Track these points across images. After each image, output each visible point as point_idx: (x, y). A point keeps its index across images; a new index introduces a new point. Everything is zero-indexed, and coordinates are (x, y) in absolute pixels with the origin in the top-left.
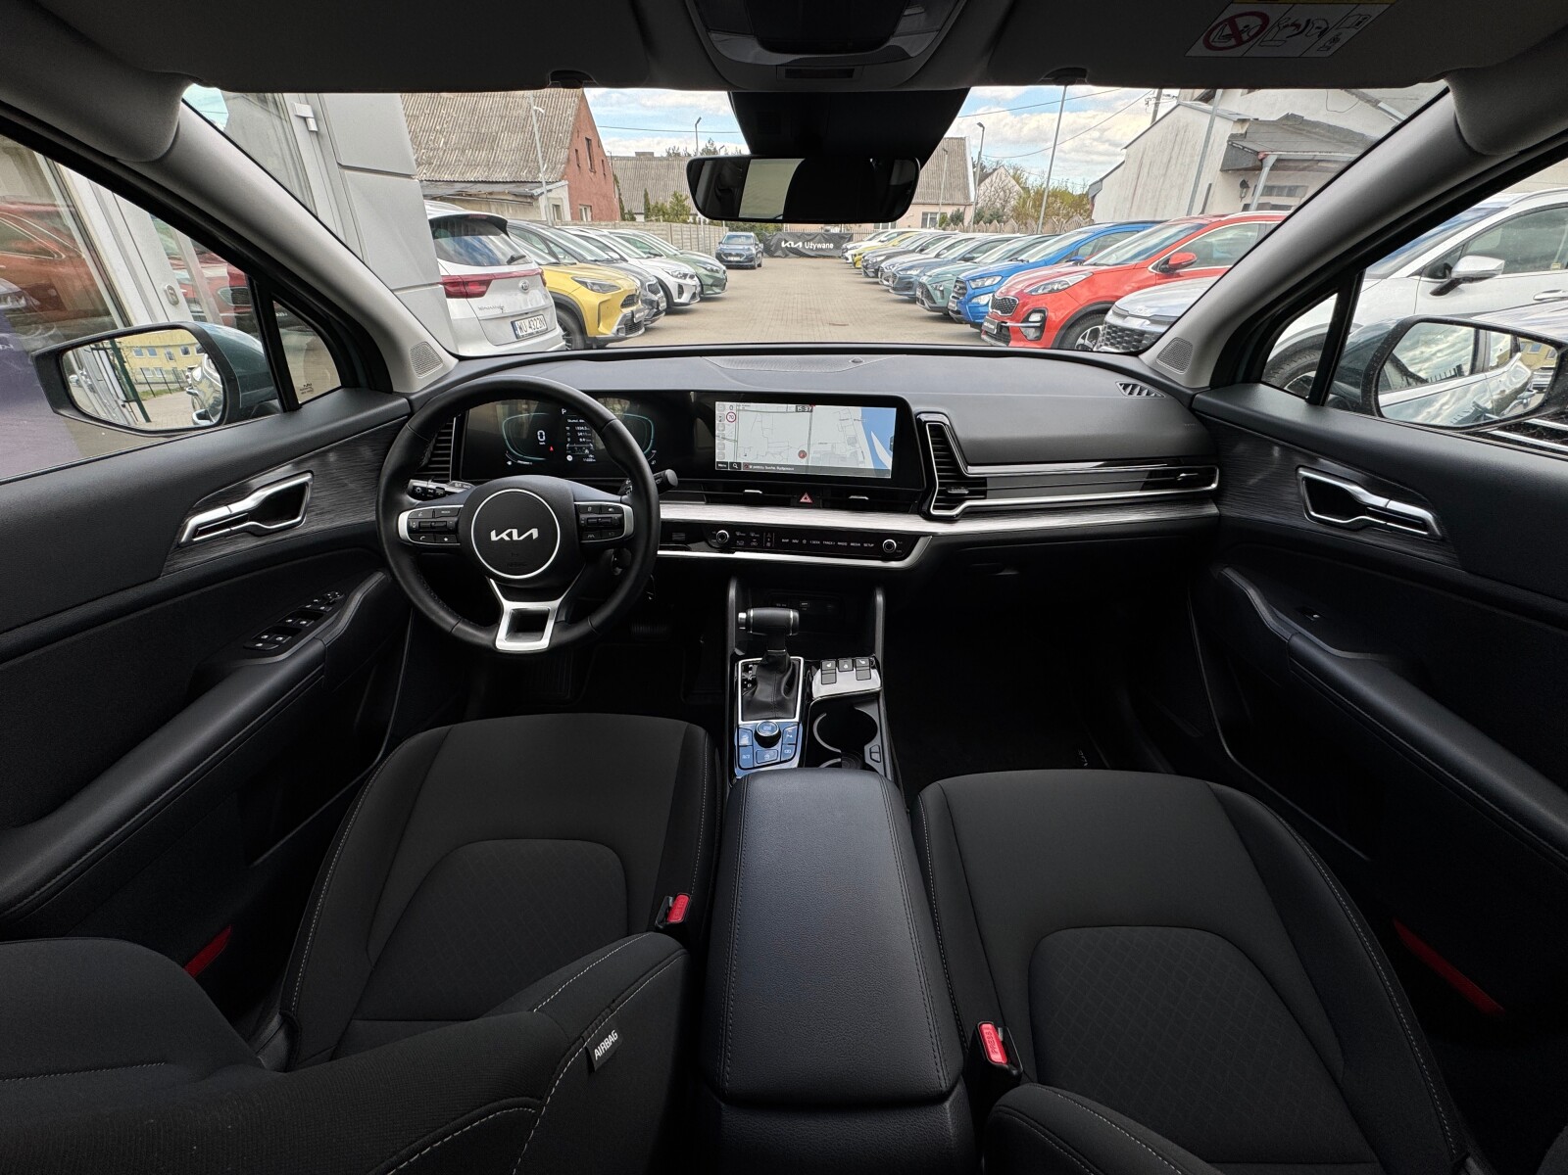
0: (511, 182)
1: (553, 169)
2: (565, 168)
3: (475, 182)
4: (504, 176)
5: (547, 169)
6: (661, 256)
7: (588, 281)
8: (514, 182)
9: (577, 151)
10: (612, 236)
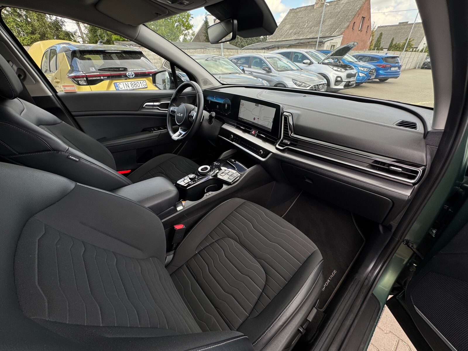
1: (339, 31)
2: (345, 30)
5: (337, 31)
8: (322, 37)
9: (355, 22)
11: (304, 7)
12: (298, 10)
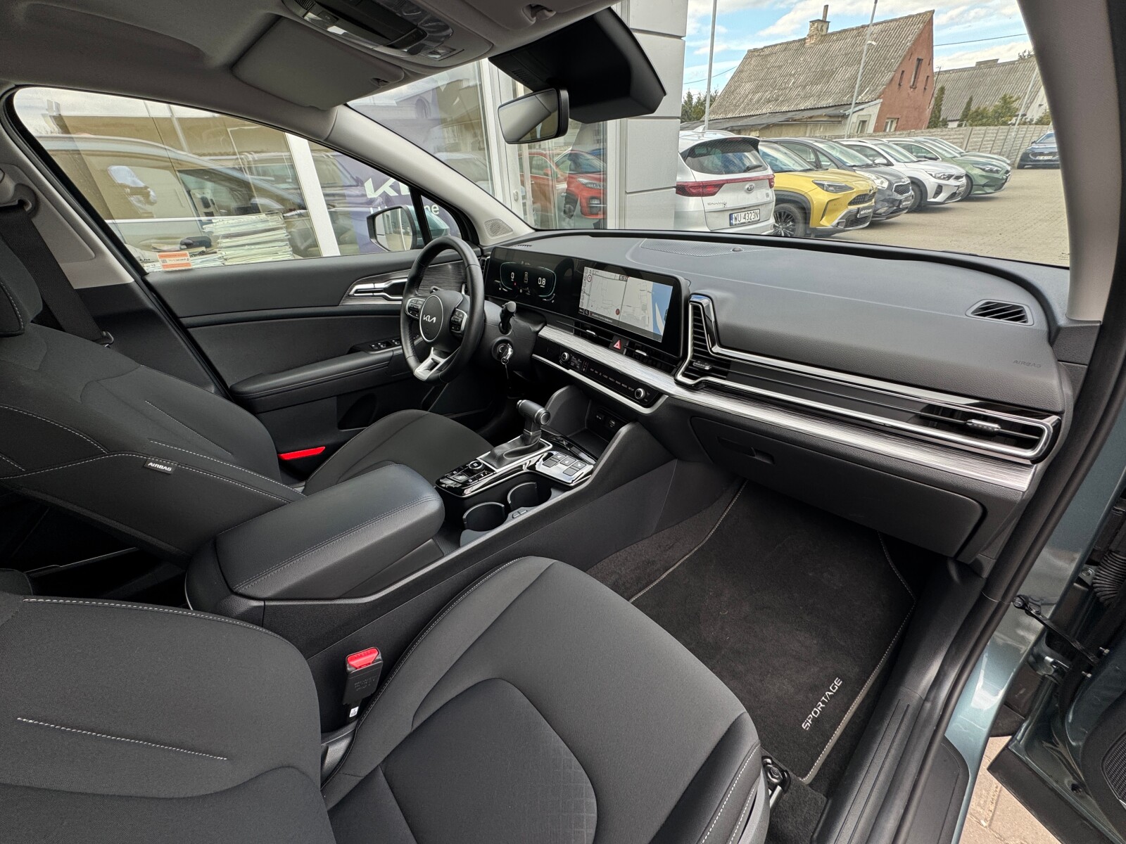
0: (832, 106)
1: (872, 91)
2: (885, 88)
3: (804, 110)
4: (830, 102)
5: (868, 91)
6: (936, 159)
7: (826, 183)
8: (835, 106)
9: (903, 72)
10: (891, 144)
11: (781, 44)
12: (767, 52)
